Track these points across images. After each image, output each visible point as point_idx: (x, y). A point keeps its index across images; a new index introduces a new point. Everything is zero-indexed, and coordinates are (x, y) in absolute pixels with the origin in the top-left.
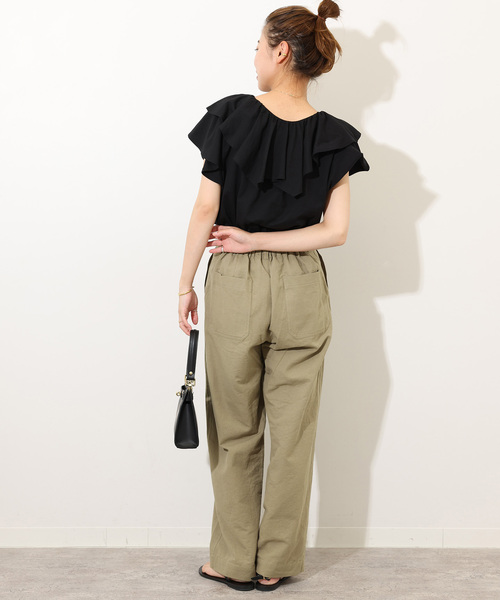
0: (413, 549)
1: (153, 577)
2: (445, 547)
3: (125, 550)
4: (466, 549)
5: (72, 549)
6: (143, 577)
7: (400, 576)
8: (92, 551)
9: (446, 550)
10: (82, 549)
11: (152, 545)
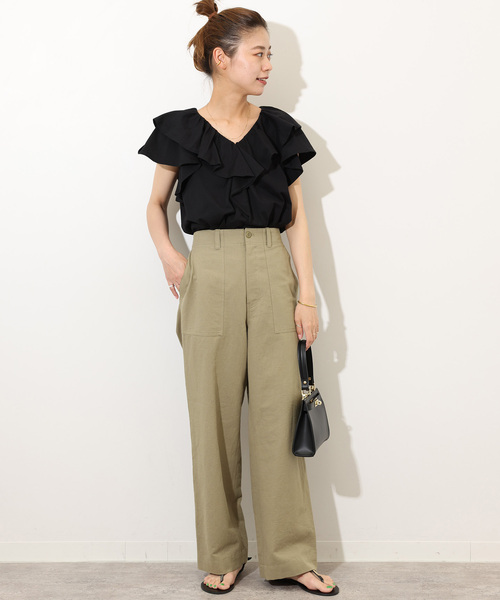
0: (440, 564)
1: (173, 592)
2: (473, 561)
3: (145, 564)
4: (495, 564)
5: (90, 564)
6: (164, 592)
7: (427, 592)
8: (111, 565)
9: (474, 564)
10: (100, 564)
11: (172, 559)
